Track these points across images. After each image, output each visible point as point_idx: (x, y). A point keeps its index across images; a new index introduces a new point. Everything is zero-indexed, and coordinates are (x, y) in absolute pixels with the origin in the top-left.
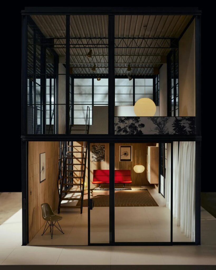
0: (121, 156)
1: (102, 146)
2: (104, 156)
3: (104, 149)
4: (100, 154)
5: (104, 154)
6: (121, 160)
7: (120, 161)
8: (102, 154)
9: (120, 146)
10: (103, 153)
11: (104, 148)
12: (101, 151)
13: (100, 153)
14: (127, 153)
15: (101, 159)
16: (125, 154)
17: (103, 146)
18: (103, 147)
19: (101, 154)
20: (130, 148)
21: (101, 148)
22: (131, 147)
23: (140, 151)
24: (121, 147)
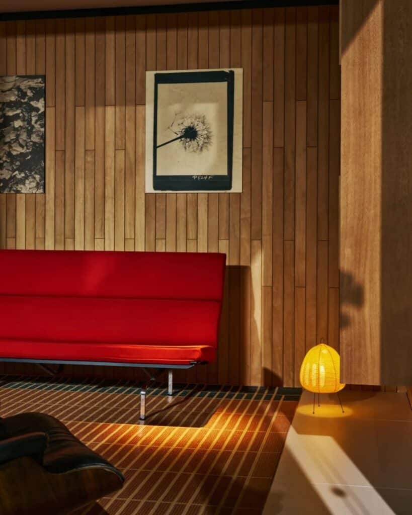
0: (155, 147)
1: (24, 84)
2: (39, 151)
3: (40, 105)
4: (13, 136)
5: (43, 137)
6: (161, 182)
7: (149, 188)
8: (24, 136)
9: (150, 76)
10: (30, 133)
11: (40, 93)
12: (16, 117)
13: (15, 129)
14: (199, 128)
15: (20, 176)
16: (190, 134)
17: (32, 83)
18: (31, 88)
19: (17, 140)
20: (224, 85)
21: (24, 95)
22: (229, 78)
23: (302, 107)
24: (159, 79)
